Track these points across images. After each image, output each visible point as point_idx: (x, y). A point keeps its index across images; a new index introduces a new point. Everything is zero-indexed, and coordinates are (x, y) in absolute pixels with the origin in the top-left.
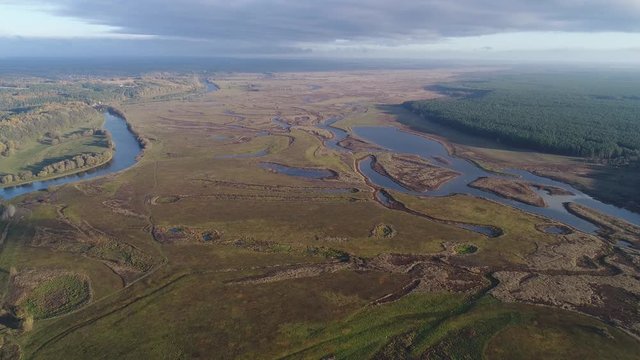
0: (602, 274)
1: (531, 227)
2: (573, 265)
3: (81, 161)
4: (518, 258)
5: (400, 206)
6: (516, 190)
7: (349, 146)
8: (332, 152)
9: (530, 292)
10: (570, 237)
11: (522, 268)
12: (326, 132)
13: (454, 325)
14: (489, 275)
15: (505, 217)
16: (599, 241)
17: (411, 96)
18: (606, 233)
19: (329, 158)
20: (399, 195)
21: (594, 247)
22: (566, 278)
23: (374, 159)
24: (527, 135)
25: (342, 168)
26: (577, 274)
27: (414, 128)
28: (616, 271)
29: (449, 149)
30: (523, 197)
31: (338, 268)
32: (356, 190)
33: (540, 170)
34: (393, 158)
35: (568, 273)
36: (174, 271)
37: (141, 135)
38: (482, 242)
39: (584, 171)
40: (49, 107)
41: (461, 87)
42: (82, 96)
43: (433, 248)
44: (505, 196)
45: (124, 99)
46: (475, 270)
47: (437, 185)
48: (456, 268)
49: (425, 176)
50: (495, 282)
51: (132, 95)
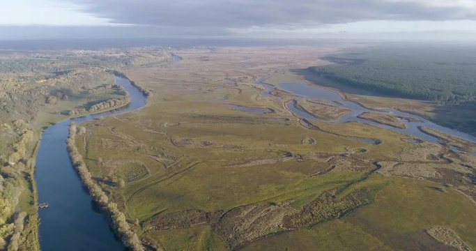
0: (442, 163)
1: (398, 139)
2: (425, 158)
3: (113, 103)
4: (392, 156)
5: (317, 128)
7: (277, 95)
8: (267, 98)
9: (400, 170)
10: (422, 144)
11: (394, 160)
12: (261, 86)
13: (358, 186)
14: (375, 163)
15: (382, 133)
16: (440, 146)
17: (312, 63)
18: (444, 143)
19: (268, 102)
20: (315, 122)
21: (437, 149)
22: (420, 165)
24: (393, 87)
25: (276, 107)
26: (427, 163)
27: (317, 83)
28: (450, 162)
29: (342, 96)
30: (394, 124)
31: (286, 159)
32: (288, 120)
33: (402, 109)
34: (307, 101)
35: (421, 162)
36: (192, 160)
37: (143, 88)
38: (369, 147)
39: (430, 109)
40: (79, 71)
41: (345, 57)
42: (96, 64)
43: (340, 150)
44: (380, 123)
45: (122, 65)
46: (366, 161)
47: (338, 117)
48: (355, 159)
49: (329, 112)
50: (379, 167)
51: (126, 64)
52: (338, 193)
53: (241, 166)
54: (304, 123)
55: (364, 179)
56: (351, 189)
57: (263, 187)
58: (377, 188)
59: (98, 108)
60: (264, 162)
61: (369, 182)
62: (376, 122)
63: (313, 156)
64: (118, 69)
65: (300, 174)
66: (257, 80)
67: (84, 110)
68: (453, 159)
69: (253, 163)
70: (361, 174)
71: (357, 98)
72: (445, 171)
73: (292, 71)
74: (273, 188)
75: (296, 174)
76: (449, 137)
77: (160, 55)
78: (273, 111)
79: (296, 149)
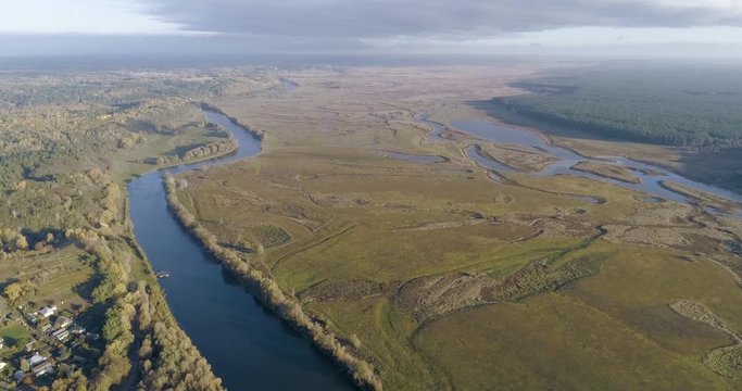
0: (690, 227)
1: (630, 197)
2: (668, 222)
4: (621, 218)
5: (514, 183)
6: (613, 171)
7: (450, 137)
8: (437, 141)
9: (633, 236)
10: (664, 204)
11: (626, 224)
12: (423, 125)
13: (576, 254)
14: (599, 227)
15: (607, 189)
16: (689, 207)
17: (497, 93)
18: (695, 202)
19: (438, 147)
20: (511, 175)
21: (685, 210)
22: (661, 229)
23: (479, 148)
24: (620, 126)
25: (451, 155)
26: (671, 227)
27: (509, 122)
28: (703, 225)
29: (547, 139)
30: (620, 176)
31: (475, 222)
32: (470, 171)
33: (634, 156)
34: (495, 146)
35: (663, 226)
36: (346, 223)
37: (252, 128)
38: (589, 208)
39: (675, 158)
40: (153, 102)
41: (547, 83)
42: (173, 93)
43: (549, 210)
44: (605, 176)
45: (211, 95)
46: (586, 224)
47: (542, 168)
48: (571, 223)
49: (530, 161)
50: (604, 232)
51: (216, 93)
52: (550, 263)
53: (415, 230)
54: (493, 176)
55: (585, 246)
56: (567, 259)
57: (447, 255)
58: (603, 257)
59: (196, 155)
60: (444, 225)
61: (591, 250)
62: (598, 174)
63: (512, 217)
64: (207, 100)
65: (496, 240)
66: (417, 116)
67: (176, 157)
68: (707, 223)
69: (430, 227)
70: (579, 241)
71: (569, 142)
72: (695, 236)
73: (468, 103)
74: (463, 257)
75: (491, 240)
76: (702, 194)
77: (265, 80)
78: (447, 160)
79: (488, 210)
